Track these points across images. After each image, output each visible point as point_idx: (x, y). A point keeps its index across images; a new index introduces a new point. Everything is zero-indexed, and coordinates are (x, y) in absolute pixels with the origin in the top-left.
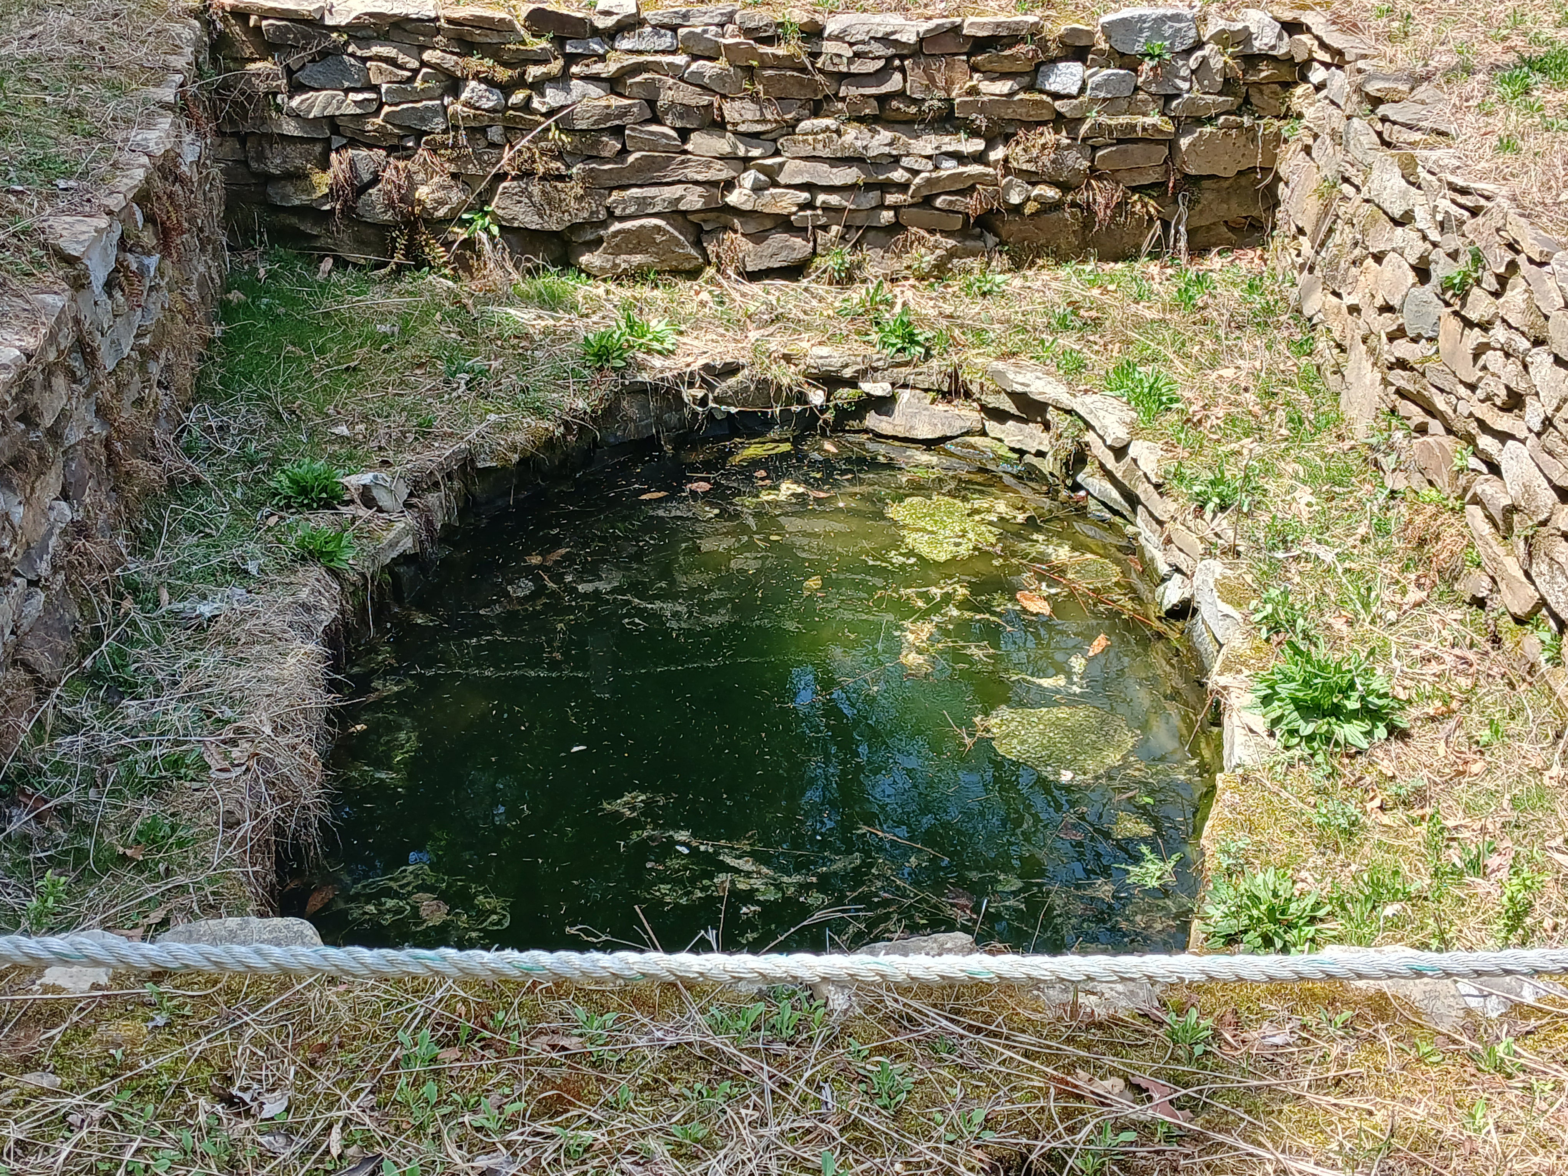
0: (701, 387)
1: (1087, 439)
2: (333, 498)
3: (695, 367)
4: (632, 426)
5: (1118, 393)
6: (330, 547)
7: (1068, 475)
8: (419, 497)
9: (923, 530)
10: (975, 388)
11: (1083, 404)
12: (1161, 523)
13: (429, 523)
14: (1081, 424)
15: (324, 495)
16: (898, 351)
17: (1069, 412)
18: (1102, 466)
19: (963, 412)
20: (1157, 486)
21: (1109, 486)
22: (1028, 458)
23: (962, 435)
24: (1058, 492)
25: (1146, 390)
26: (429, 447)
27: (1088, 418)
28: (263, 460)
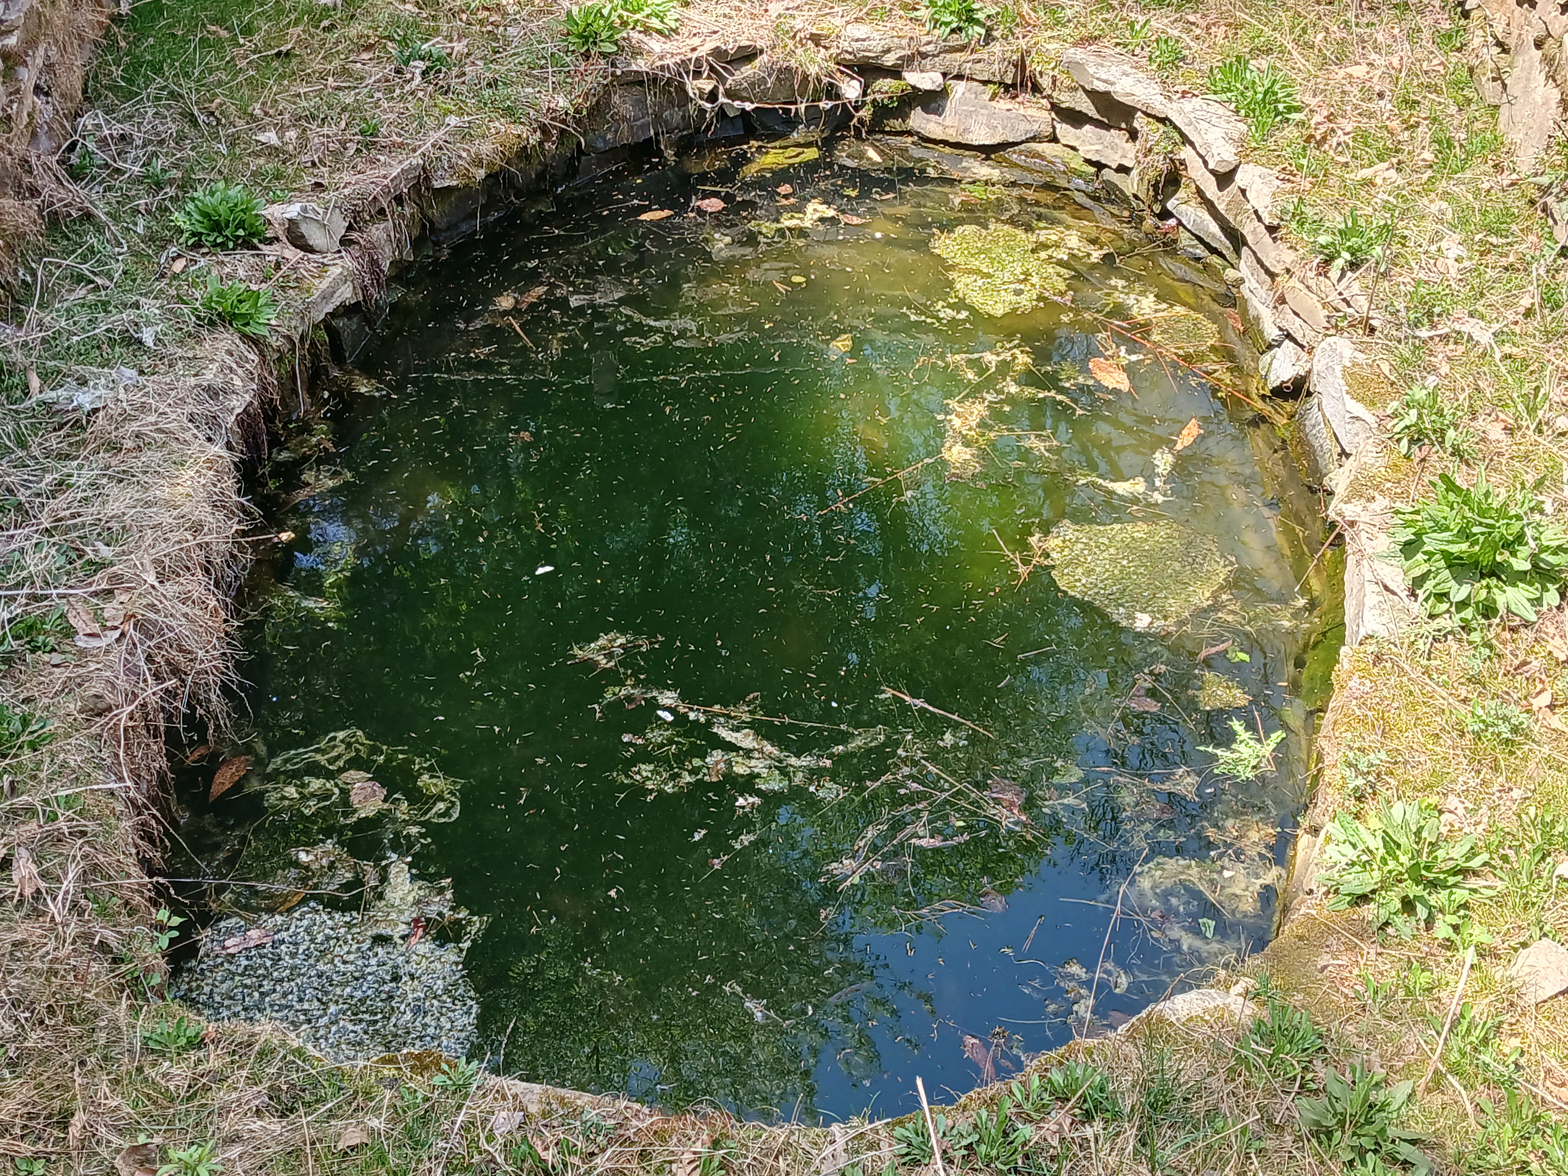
0: (709, 77)
1: (1182, 156)
2: (252, 235)
3: (703, 52)
4: (624, 126)
5: (1224, 97)
6: (244, 308)
7: (1156, 200)
8: (360, 230)
9: (978, 272)
10: (1045, 82)
11: (1181, 112)
12: (1272, 275)
13: (374, 263)
14: (1176, 136)
15: (241, 232)
16: (953, 31)
17: (1164, 120)
18: (1200, 192)
19: (1030, 112)
20: (1272, 229)
21: (1207, 217)
22: (1107, 174)
23: (1027, 141)
24: (1142, 219)
25: (1260, 96)
26: (373, 162)
27: (1185, 130)
28: (171, 182)
